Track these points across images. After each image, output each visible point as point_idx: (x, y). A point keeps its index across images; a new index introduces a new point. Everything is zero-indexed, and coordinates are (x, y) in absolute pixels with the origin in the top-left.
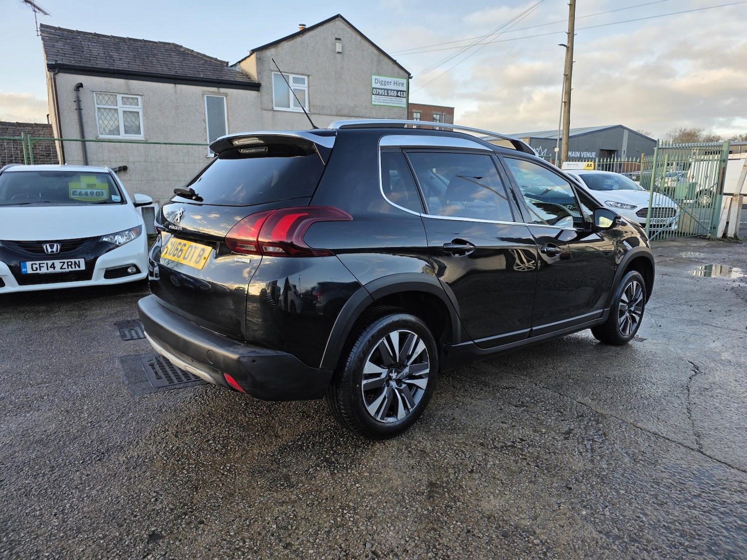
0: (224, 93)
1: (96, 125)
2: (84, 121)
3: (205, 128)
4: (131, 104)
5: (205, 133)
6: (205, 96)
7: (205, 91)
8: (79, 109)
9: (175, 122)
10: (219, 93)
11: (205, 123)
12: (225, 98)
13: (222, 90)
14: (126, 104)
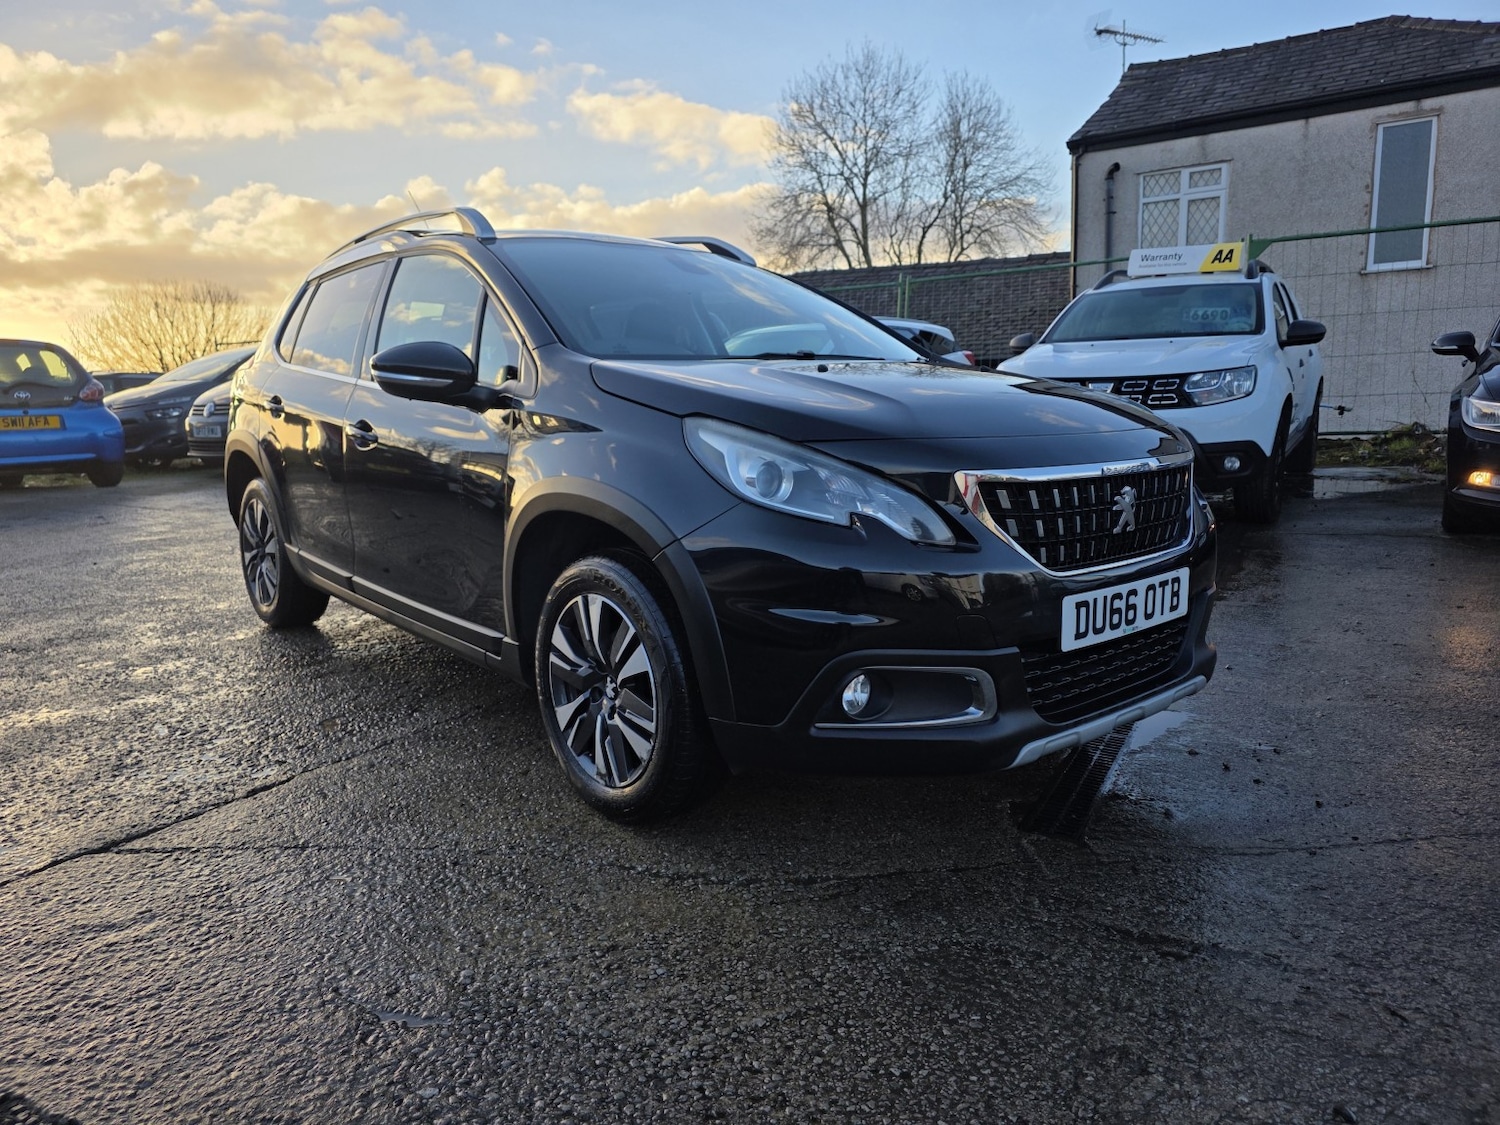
0: (1432, 110)
1: (1137, 238)
2: (1116, 232)
3: (1370, 205)
4: (1206, 184)
5: (1366, 218)
6: (1381, 128)
7: (1380, 117)
8: (1110, 213)
9: (1293, 205)
10: (1419, 113)
11: (1371, 193)
12: (1435, 120)
13: (1429, 103)
14: (1196, 186)
